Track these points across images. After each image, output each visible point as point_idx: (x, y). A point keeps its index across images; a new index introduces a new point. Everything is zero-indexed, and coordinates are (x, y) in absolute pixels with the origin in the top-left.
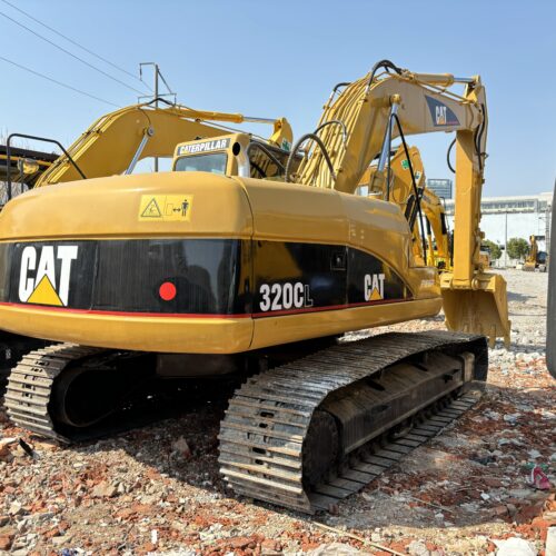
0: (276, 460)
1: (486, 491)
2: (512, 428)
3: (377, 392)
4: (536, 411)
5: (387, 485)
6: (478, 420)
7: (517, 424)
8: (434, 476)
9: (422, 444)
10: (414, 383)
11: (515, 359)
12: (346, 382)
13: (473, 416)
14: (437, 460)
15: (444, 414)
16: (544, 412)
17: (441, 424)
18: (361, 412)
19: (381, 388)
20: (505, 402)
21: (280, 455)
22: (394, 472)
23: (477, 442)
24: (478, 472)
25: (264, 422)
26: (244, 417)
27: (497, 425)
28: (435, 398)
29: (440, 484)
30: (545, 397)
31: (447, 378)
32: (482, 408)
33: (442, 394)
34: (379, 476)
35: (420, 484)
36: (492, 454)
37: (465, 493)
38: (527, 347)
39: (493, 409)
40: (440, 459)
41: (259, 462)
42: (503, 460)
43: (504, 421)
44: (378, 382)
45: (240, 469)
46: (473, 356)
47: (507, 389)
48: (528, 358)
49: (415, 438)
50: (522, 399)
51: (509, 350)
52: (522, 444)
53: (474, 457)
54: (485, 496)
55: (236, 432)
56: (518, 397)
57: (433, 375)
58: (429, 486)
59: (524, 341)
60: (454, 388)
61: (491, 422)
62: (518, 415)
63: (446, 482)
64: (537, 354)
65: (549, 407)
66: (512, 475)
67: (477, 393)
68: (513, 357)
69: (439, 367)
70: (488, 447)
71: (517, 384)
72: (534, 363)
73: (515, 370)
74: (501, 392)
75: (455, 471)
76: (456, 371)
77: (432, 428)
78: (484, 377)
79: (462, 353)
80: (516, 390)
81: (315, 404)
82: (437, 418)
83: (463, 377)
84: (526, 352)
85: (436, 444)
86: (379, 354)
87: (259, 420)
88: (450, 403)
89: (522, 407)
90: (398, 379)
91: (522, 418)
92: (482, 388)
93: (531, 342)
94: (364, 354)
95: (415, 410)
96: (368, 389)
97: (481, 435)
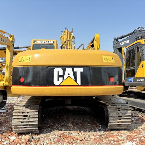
0: (124, 118)
21: (125, 116)
25: (119, 110)
26: (113, 110)
41: (120, 119)
45: (115, 122)
55: (113, 114)
87: (118, 110)
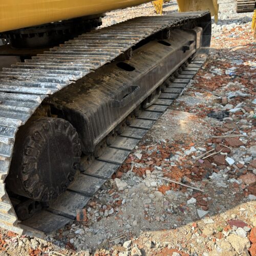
1: (230, 154)
2: (233, 80)
3: (127, 73)
4: (245, 64)
5: (140, 161)
6: (207, 77)
7: (236, 76)
8: (181, 143)
9: (169, 107)
10: (161, 57)
11: (222, 29)
12: (75, 78)
13: (204, 74)
14: (182, 122)
15: (183, 76)
16: (250, 63)
17: (181, 85)
18: (109, 99)
19: (131, 68)
20: (223, 60)
22: (146, 144)
23: (210, 98)
24: (218, 131)
27: (222, 80)
28: (177, 66)
29: (188, 152)
30: (247, 52)
31: (185, 49)
32: (208, 67)
33: (182, 62)
34: (132, 152)
35: (170, 155)
36: (224, 108)
37: (211, 159)
38: (227, 21)
39: (216, 66)
40: (184, 121)
42: (235, 113)
43: (226, 75)
44: (128, 63)
46: (201, 29)
47: (222, 50)
48: (229, 27)
49: (163, 102)
50: (233, 56)
51: (217, 24)
52: (245, 95)
53: (211, 113)
54: (230, 161)
56: (230, 54)
57: (175, 48)
58: (178, 157)
59: (224, 18)
60: (190, 55)
61: (217, 77)
62: (233, 68)
63: (193, 149)
64: (234, 24)
65: (252, 59)
66: (247, 130)
67: (204, 56)
68: (220, 28)
69: (179, 41)
70: (220, 101)
71: (227, 46)
72: (233, 30)
73: (224, 36)
74: (219, 52)
75: (200, 133)
76: (191, 42)
77: (176, 90)
78: (208, 44)
79: (193, 28)
80: (227, 50)
81: (19, 123)
82: (178, 80)
83: (195, 46)
84: (228, 24)
85: (180, 105)
86: (124, 36)
88: (186, 67)
89: (235, 62)
90: (146, 56)
91: (237, 70)
92: (206, 52)
93: (228, 17)
94: (109, 38)
95: (162, 81)
96: (118, 71)
97: (212, 90)
